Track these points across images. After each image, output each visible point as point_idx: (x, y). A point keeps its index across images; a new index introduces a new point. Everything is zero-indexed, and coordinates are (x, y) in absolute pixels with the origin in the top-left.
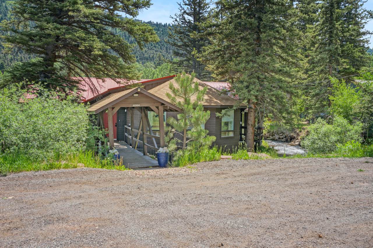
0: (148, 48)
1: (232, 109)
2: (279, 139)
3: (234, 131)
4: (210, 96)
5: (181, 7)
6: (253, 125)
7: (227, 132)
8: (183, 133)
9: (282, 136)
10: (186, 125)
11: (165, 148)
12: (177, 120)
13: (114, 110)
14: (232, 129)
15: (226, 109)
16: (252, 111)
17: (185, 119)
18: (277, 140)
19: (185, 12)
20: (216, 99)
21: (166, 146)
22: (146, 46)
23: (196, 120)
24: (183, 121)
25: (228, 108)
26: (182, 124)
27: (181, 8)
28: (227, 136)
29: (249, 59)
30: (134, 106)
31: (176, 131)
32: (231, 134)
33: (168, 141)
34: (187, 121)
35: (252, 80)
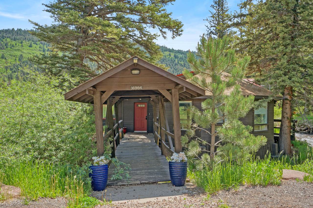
0: (187, 68)
2: (301, 131)
3: (267, 125)
5: (208, 28)
6: (289, 118)
7: (260, 126)
8: (210, 130)
9: (303, 128)
10: (214, 117)
11: (182, 154)
12: (201, 110)
13: (104, 95)
14: (266, 122)
15: (260, 100)
16: (287, 103)
17: (213, 110)
18: (299, 132)
19: (211, 32)
21: (183, 149)
22: (185, 66)
23: (233, 108)
24: (209, 111)
26: (209, 116)
27: (208, 30)
28: (260, 130)
29: (287, 42)
30: (133, 88)
31: (199, 126)
32: (265, 128)
33: (187, 142)
34: (216, 111)
35: (291, 66)
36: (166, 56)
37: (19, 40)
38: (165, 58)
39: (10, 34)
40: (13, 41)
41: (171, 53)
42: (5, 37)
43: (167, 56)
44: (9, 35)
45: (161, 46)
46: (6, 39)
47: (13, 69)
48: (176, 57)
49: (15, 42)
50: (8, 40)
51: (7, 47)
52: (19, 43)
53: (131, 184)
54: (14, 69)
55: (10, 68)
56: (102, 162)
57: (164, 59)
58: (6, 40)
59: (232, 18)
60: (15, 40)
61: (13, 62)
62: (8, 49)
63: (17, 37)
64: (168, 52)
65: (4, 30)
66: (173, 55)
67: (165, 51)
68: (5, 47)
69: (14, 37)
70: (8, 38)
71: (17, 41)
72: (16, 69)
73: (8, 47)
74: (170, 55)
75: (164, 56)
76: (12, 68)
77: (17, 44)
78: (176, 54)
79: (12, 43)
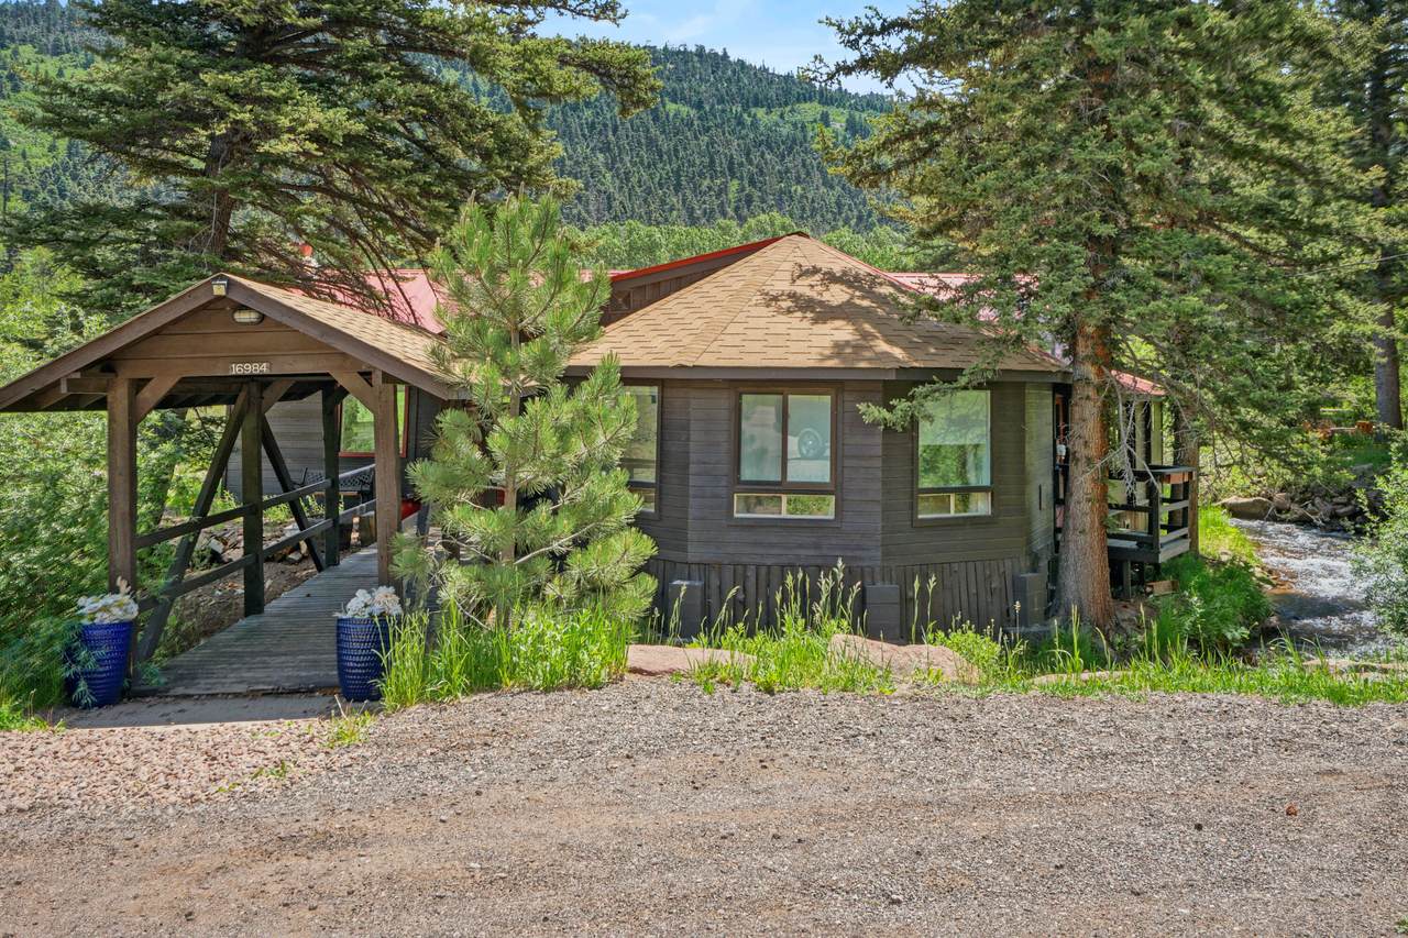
1: (955, 385)
3: (992, 490)
4: (867, 327)
7: (953, 497)
9: (1345, 505)
11: (383, 593)
14: (986, 481)
20: (889, 342)
25: (934, 383)
28: (952, 514)
30: (236, 369)
32: (981, 506)
36: (803, 127)
37: (75, 50)
38: (799, 135)
39: (36, 22)
40: (47, 58)
41: (832, 111)
42: (12, 39)
43: (809, 127)
44: (32, 30)
45: (779, 77)
46: (13, 46)
47: (36, 193)
48: (854, 128)
49: (58, 64)
50: (27, 51)
51: (16, 85)
52: (76, 67)
53: (213, 695)
54: (41, 196)
55: (25, 191)
56: (106, 615)
57: (794, 141)
58: (16, 52)
59: (860, 36)
60: (58, 54)
61: (40, 162)
62: (19, 96)
63: (70, 40)
64: (816, 104)
65: (8, 7)
66: (839, 120)
67: (798, 101)
68: (9, 86)
69: (52, 37)
70: (24, 41)
71: (67, 56)
72: (51, 192)
73: (22, 87)
74: (825, 120)
75: (795, 125)
76: (32, 188)
77: (65, 71)
78: (857, 114)
79: (42, 66)
